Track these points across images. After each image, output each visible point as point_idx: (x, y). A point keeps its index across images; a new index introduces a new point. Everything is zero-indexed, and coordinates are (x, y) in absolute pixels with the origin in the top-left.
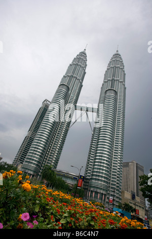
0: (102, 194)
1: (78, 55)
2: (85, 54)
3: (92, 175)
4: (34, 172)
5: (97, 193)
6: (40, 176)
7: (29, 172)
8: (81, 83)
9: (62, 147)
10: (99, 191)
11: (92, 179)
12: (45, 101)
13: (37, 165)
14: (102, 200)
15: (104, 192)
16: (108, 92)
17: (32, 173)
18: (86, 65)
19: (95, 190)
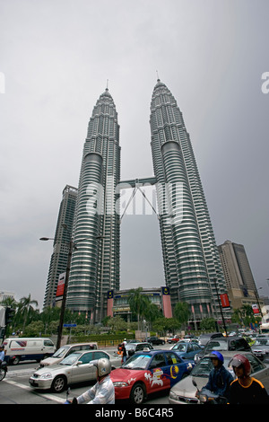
0: (205, 303)
1: (98, 101)
2: (110, 97)
3: (181, 281)
4: (89, 305)
5: (196, 305)
6: (99, 308)
7: (81, 308)
8: (117, 144)
9: (118, 254)
10: (198, 301)
11: (182, 287)
12: (66, 188)
13: (90, 294)
14: (207, 312)
15: (207, 301)
16: (165, 148)
17: (85, 308)
18: (116, 114)
19: (193, 301)
